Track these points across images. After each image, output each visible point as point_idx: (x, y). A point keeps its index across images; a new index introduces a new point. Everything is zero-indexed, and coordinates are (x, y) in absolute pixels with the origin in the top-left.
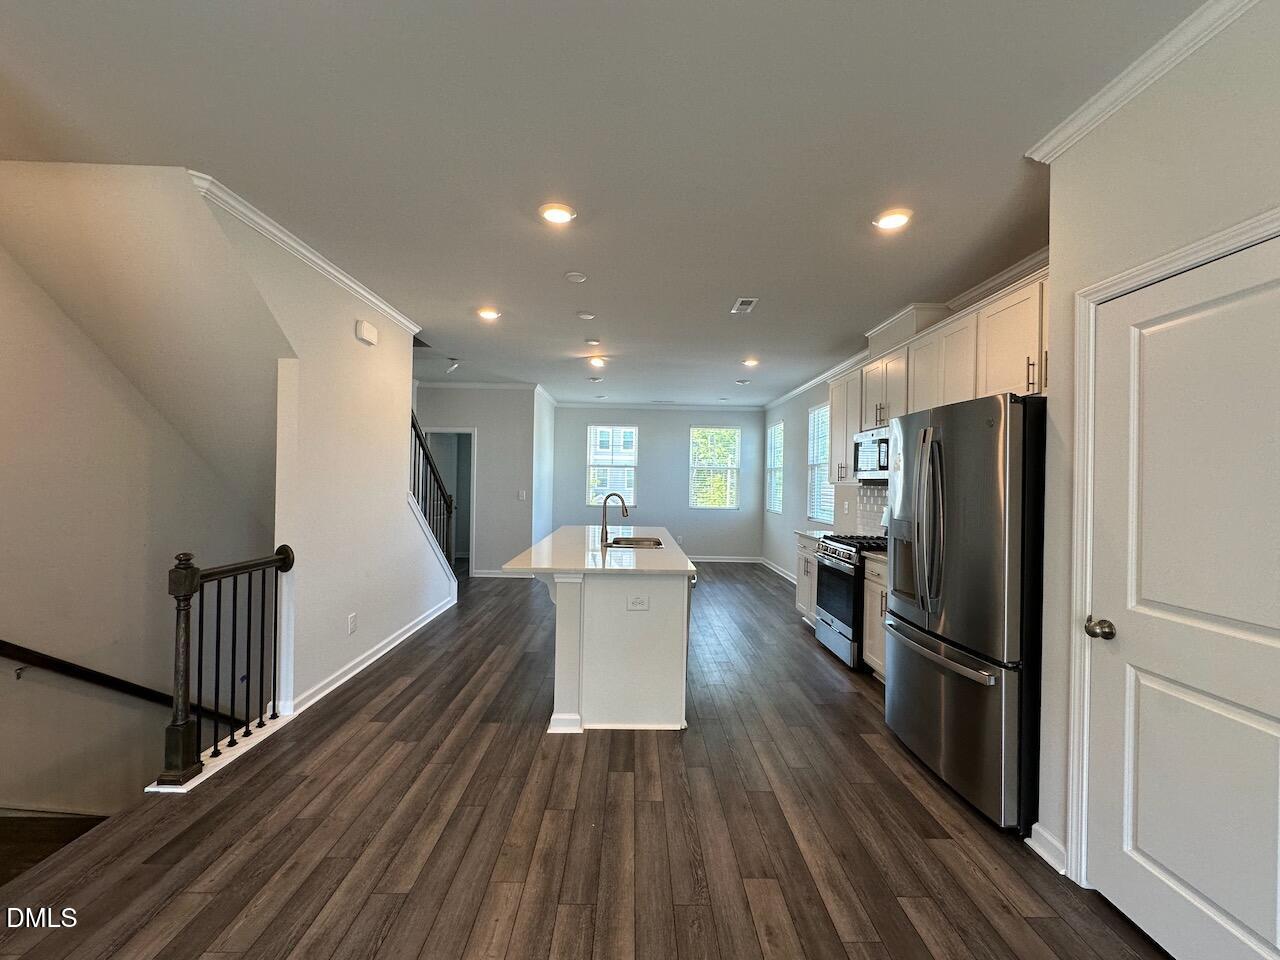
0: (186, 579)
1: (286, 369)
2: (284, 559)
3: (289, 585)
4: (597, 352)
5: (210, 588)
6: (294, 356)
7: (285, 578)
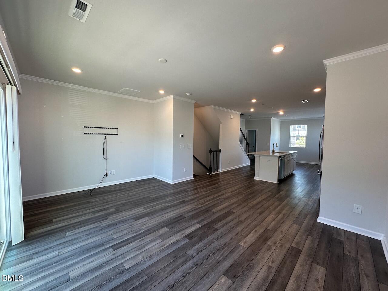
0: (211, 151)
1: (221, 125)
2: (220, 151)
3: (221, 154)
4: (281, 111)
5: (213, 152)
6: (221, 123)
7: (220, 153)
